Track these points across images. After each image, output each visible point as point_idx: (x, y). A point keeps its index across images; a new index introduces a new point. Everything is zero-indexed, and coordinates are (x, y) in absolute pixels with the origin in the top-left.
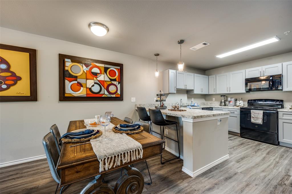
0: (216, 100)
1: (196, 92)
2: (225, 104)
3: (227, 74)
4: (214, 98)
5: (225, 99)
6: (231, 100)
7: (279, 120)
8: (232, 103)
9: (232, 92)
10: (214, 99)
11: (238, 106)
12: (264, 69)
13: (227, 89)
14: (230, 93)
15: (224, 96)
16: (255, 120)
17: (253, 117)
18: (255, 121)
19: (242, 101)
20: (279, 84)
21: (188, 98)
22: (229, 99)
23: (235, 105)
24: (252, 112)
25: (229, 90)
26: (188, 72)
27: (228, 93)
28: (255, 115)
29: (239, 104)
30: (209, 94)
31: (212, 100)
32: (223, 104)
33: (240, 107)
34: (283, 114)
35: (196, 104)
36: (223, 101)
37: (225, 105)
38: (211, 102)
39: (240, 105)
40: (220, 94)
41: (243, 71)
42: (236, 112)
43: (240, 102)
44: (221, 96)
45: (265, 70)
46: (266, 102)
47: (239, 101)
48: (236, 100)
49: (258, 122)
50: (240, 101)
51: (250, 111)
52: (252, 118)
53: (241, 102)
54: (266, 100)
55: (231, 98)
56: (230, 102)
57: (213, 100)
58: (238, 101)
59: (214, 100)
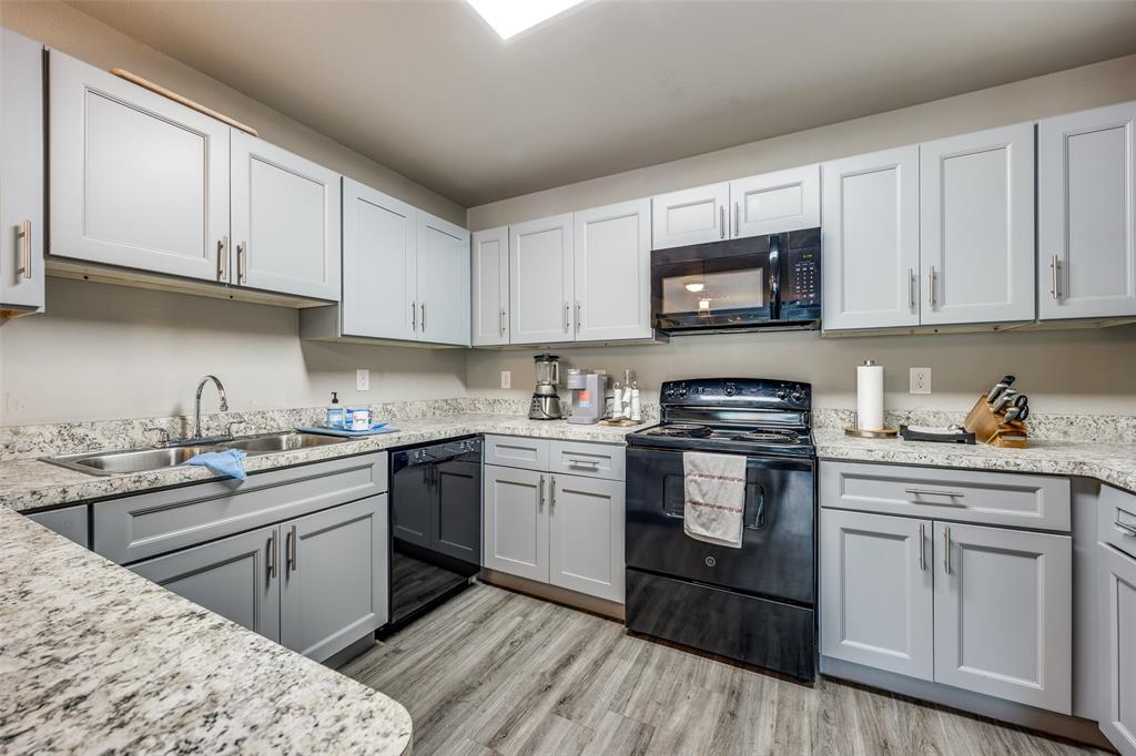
0: (515, 386)
1: (355, 321)
2: (556, 407)
3: (565, 219)
4: (508, 373)
5: (554, 378)
6: (584, 381)
7: (823, 512)
8: (589, 403)
9: (588, 333)
10: (506, 376)
11: (617, 422)
12: (738, 197)
13: (565, 316)
14: (580, 338)
15: (552, 358)
16: (704, 519)
17: (695, 503)
18: (703, 525)
19: (636, 392)
20: (808, 285)
21: (314, 367)
22: (574, 379)
23: (605, 416)
24: (687, 467)
25: (571, 322)
26: (262, 137)
27: (569, 337)
28: (704, 489)
29: (624, 405)
30: (478, 343)
31: (496, 385)
32: (547, 404)
33: (624, 430)
34: (846, 476)
35: (363, 415)
36: (546, 389)
37: (557, 415)
38: (491, 395)
39: (627, 413)
40: (535, 346)
41: (641, 205)
42: (603, 466)
43: (626, 398)
44: (538, 358)
45: (742, 205)
46: (740, 394)
47: (622, 388)
48: (608, 384)
49: (718, 535)
50: (628, 390)
51: (681, 460)
52: (688, 506)
53: (631, 394)
54: (741, 384)
55: (584, 372)
56: (578, 393)
57: (503, 386)
58: (618, 392)
59: (508, 386)
